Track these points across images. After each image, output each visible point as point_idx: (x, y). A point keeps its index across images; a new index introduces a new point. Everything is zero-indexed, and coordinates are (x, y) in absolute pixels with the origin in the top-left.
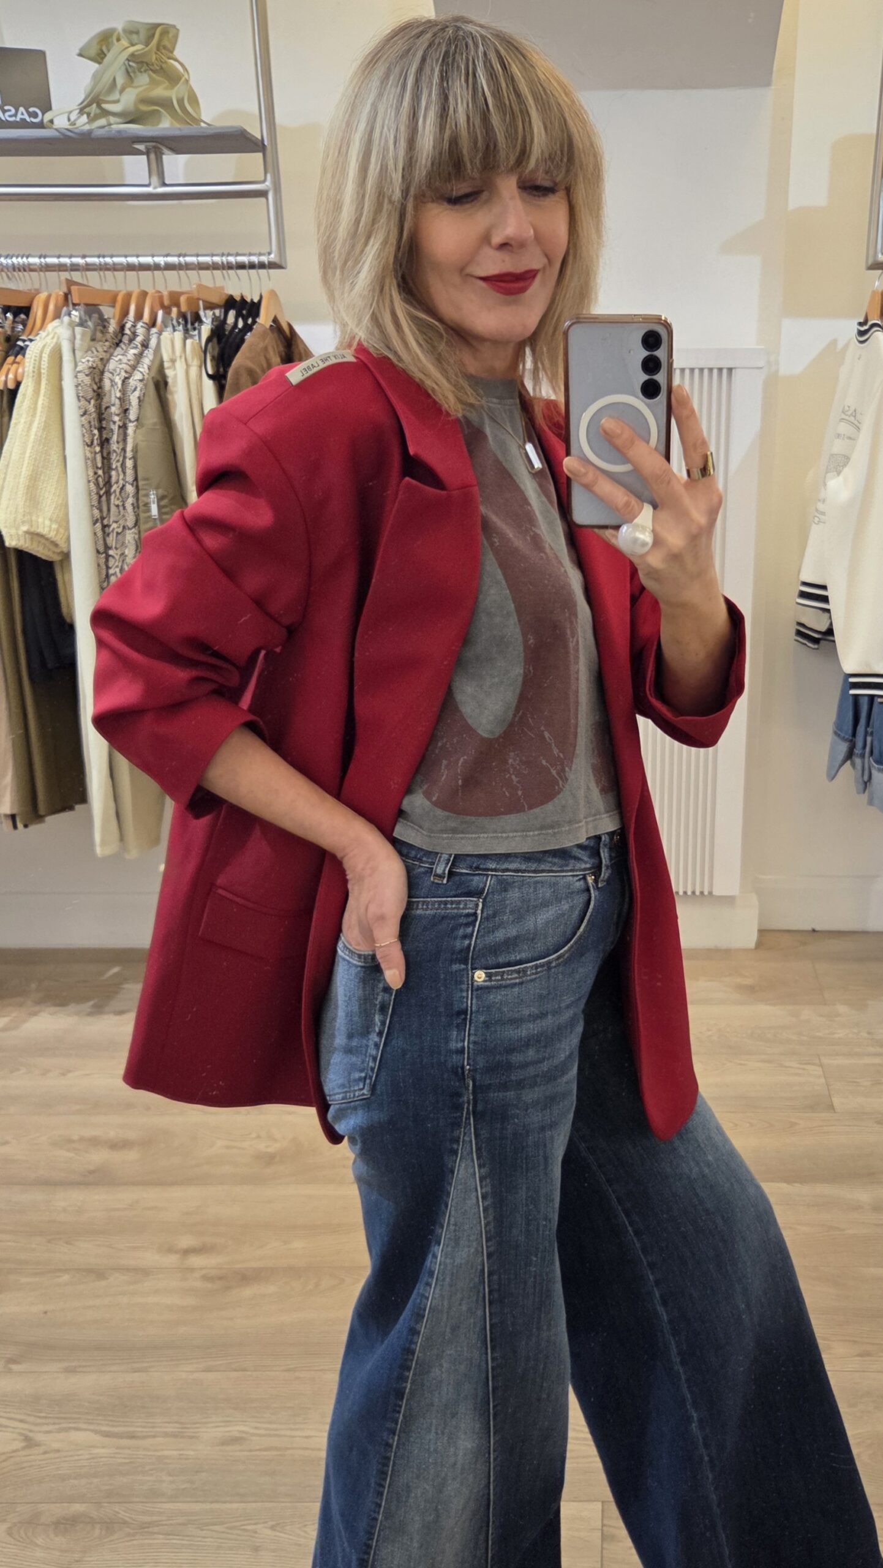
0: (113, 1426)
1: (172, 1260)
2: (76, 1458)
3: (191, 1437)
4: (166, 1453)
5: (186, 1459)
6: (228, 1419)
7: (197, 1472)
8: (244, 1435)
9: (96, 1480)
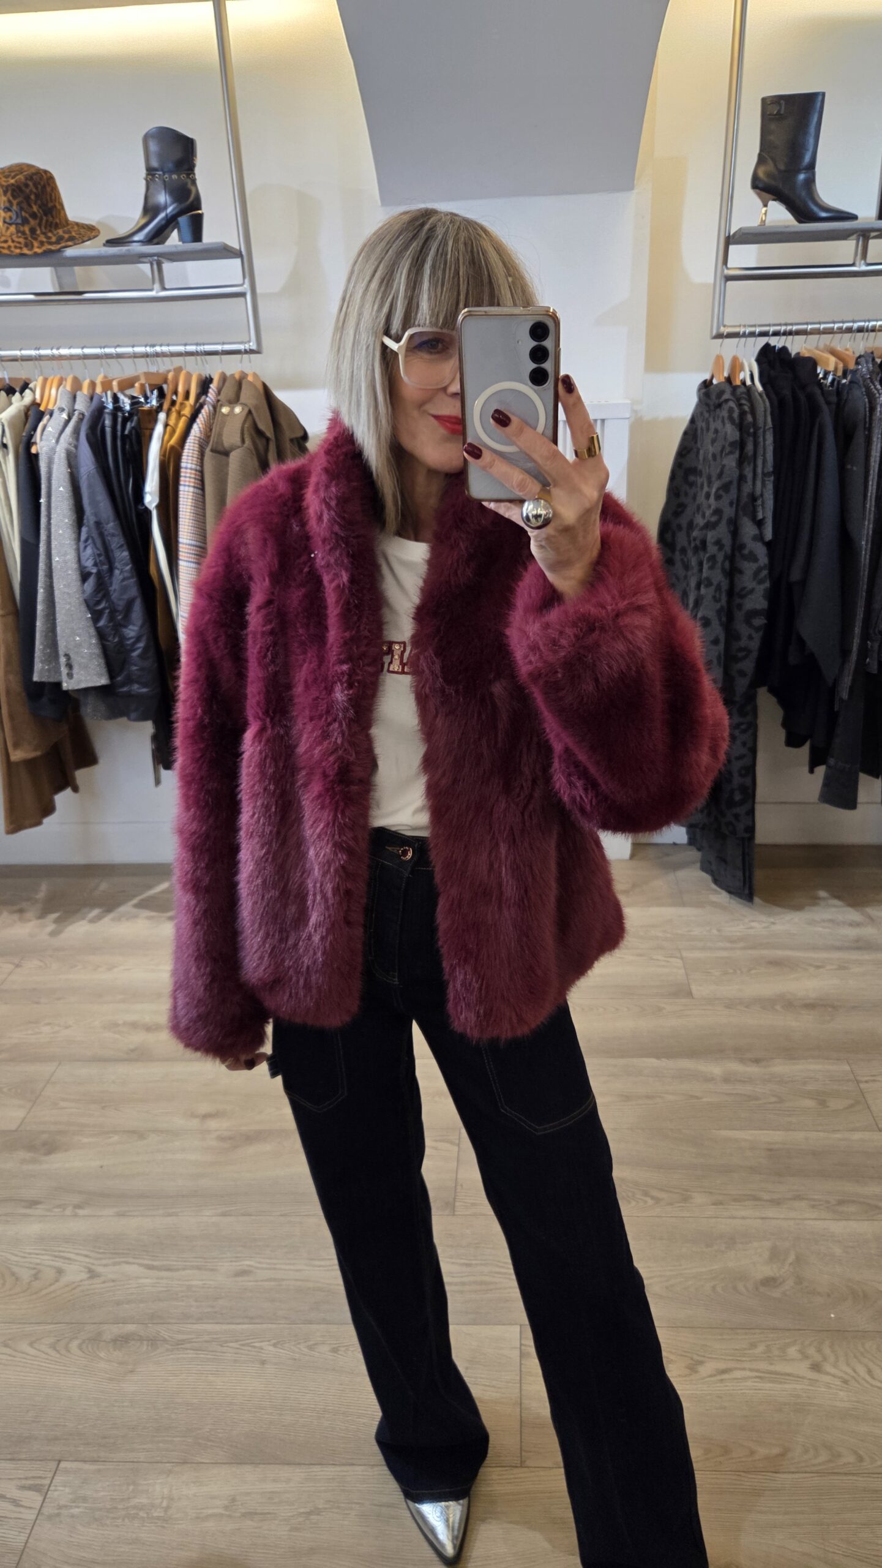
0: (154, 1260)
2: (128, 1286)
3: (213, 1270)
4: (192, 1283)
5: (209, 1287)
6: (239, 1255)
7: (216, 1298)
8: (252, 1268)
9: (142, 1305)
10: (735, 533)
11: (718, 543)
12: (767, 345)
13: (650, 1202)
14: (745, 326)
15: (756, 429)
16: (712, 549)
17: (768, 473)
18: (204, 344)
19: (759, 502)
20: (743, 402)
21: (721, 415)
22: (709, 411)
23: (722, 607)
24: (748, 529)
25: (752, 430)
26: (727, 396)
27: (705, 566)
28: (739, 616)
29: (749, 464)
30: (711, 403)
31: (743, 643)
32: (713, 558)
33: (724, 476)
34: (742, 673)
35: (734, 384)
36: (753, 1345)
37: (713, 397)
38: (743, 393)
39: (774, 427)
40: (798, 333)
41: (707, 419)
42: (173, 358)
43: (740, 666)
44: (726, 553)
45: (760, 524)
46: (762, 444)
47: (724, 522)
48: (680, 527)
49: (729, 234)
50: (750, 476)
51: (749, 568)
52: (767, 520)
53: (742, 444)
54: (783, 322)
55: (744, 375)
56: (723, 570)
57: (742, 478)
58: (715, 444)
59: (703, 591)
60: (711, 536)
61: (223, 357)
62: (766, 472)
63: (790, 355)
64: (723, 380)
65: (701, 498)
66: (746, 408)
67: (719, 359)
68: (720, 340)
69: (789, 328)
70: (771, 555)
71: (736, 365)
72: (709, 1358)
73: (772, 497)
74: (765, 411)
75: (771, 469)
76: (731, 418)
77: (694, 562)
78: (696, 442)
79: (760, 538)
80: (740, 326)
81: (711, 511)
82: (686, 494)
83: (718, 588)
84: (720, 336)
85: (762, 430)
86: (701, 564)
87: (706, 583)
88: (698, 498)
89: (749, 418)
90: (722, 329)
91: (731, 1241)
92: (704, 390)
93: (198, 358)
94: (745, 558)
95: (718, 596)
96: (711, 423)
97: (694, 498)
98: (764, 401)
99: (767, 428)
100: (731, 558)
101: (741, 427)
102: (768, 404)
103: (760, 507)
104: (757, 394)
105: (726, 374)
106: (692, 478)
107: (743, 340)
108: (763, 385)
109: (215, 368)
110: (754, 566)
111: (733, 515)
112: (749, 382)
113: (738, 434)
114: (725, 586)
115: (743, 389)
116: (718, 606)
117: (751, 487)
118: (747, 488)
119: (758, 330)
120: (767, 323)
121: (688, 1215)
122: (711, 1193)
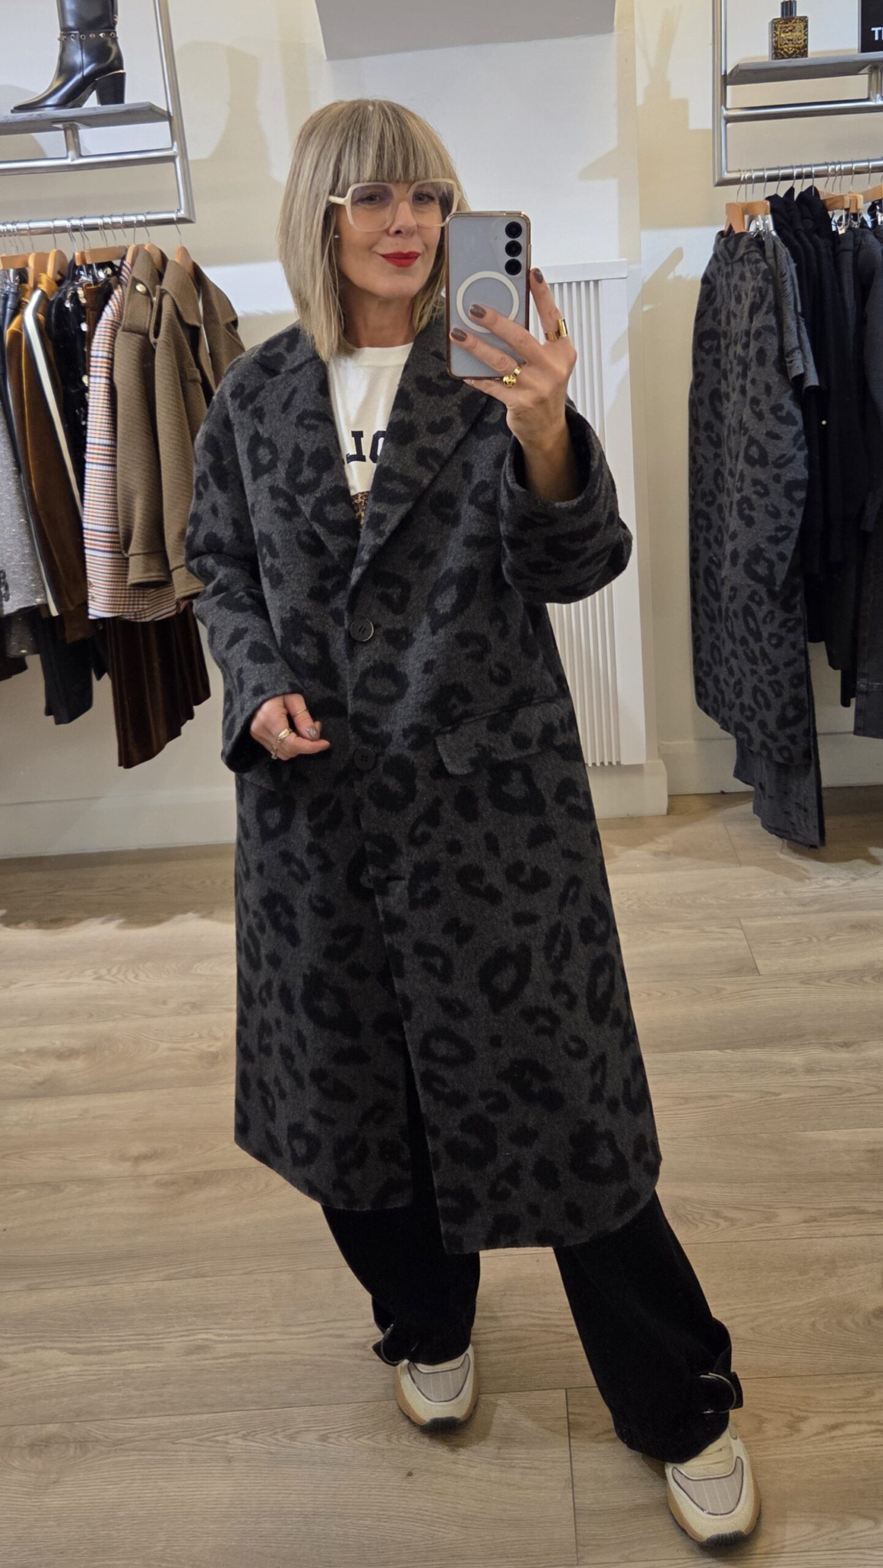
0: (78, 1342)
1: (125, 1168)
2: (45, 1377)
3: (157, 1349)
4: (130, 1367)
5: (153, 1371)
6: (191, 1328)
7: (164, 1384)
8: (209, 1343)
9: (65, 1399)
13: (723, 1224)
14: (751, 170)
49: (726, 72)
68: (725, 187)
80: (745, 170)
84: (723, 182)
90: (726, 176)
91: (831, 1265)
121: (773, 1237)
122: (800, 1208)
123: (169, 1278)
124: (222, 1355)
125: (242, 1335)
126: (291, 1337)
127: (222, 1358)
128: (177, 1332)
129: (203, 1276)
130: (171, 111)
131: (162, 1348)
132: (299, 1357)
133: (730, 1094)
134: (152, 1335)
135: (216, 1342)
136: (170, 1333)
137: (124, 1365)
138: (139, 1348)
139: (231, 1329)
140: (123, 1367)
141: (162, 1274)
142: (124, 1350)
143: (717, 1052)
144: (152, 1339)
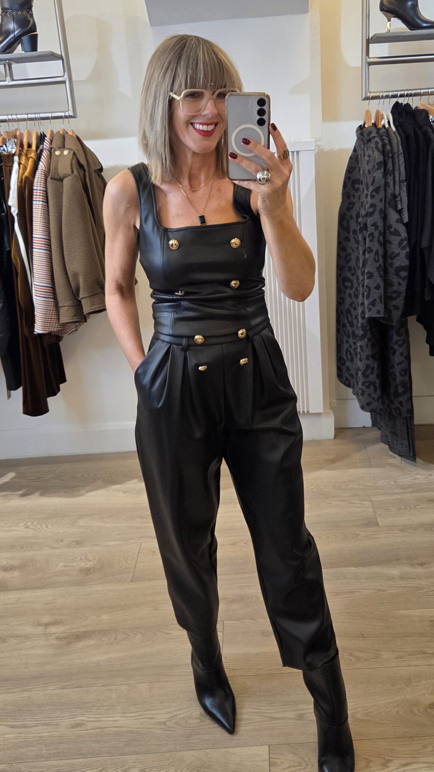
0: (15, 722)
1: (40, 630)
3: (56, 725)
4: (42, 735)
5: (54, 737)
6: (74, 714)
7: (60, 743)
8: (84, 722)
9: (8, 752)
10: (385, 218)
11: (375, 225)
12: (397, 103)
13: (354, 659)
14: (382, 92)
15: (393, 154)
16: (371, 229)
17: (403, 180)
18: (39, 113)
19: (398, 199)
20: (384, 137)
21: (371, 147)
22: (364, 144)
23: (380, 265)
24: (393, 216)
25: (390, 155)
26: (372, 135)
27: (367, 240)
28: (391, 270)
29: (390, 176)
30: (365, 139)
31: (395, 288)
32: (372, 235)
33: (375, 183)
34: (396, 307)
35: (378, 127)
36: (425, 747)
37: (365, 135)
38: (383, 132)
39: (404, 152)
40: (415, 95)
41: (363, 149)
42: (19, 123)
43: (394, 303)
44: (380, 230)
45: (400, 212)
46: (397, 162)
47: (377, 212)
48: (351, 217)
49: (369, 37)
50: (391, 183)
51: (395, 240)
52: (404, 209)
53: (385, 164)
54: (406, 89)
55: (384, 122)
56: (379, 242)
57: (386, 184)
58: (369, 164)
59: (367, 255)
60: (370, 221)
61: (52, 121)
62: (401, 180)
63: (412, 108)
64: (372, 125)
65: (363, 199)
66: (386, 141)
67: (368, 113)
68: (368, 101)
69: (410, 92)
70: (409, 232)
71: (379, 116)
72: (395, 757)
73: (406, 195)
74: (398, 143)
75: (404, 178)
76: (377, 147)
77: (360, 237)
78: (358, 163)
79: (401, 221)
80: (380, 92)
81: (369, 205)
82: (354, 196)
83: (377, 253)
84: (367, 98)
85: (397, 154)
86: (365, 239)
87: (369, 250)
88: (361, 198)
89: (388, 147)
90: (369, 94)
91: (408, 681)
92: (359, 132)
93: (36, 122)
94: (392, 234)
95: (377, 258)
96: (366, 151)
97: (359, 198)
98: (397, 138)
99: (400, 153)
100: (384, 234)
101: (383, 152)
102: (399, 138)
103: (399, 202)
104: (392, 133)
105: (373, 121)
106: (357, 186)
107: (382, 100)
108: (396, 127)
109: (47, 128)
110: (398, 239)
111: (383, 207)
112: (387, 126)
113: (382, 157)
114: (381, 252)
115: (383, 130)
116: (378, 264)
117: (393, 189)
118: (390, 191)
119: (391, 94)
120: (396, 89)
121: (380, 667)
122: (394, 651)
123: (63, 688)
124: (90, 728)
125: (101, 718)
126: (126, 719)
127: (90, 729)
128: (66, 716)
129: (81, 687)
130: (63, 55)
131: (59, 725)
132: (130, 729)
133: (360, 591)
134: (54, 718)
135: (87, 721)
136: (63, 717)
137: (39, 733)
138: (46, 725)
139: (95, 714)
140: (38, 735)
141: (60, 686)
142: (39, 726)
143: (354, 568)
144: (54, 720)
